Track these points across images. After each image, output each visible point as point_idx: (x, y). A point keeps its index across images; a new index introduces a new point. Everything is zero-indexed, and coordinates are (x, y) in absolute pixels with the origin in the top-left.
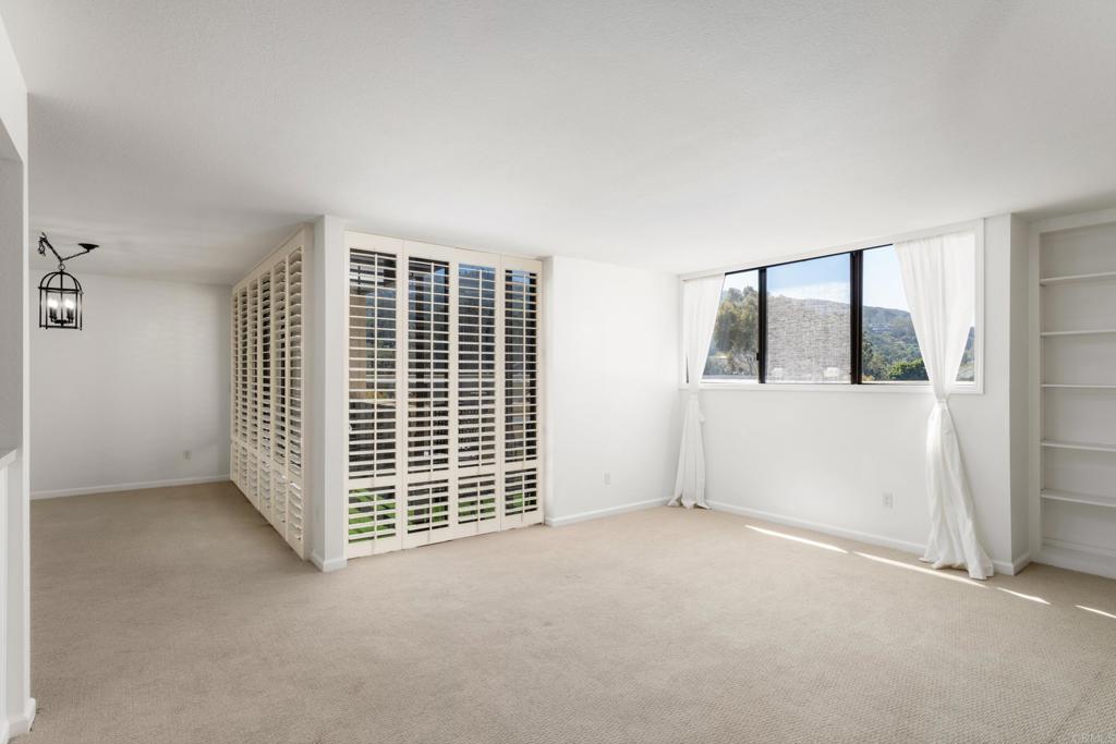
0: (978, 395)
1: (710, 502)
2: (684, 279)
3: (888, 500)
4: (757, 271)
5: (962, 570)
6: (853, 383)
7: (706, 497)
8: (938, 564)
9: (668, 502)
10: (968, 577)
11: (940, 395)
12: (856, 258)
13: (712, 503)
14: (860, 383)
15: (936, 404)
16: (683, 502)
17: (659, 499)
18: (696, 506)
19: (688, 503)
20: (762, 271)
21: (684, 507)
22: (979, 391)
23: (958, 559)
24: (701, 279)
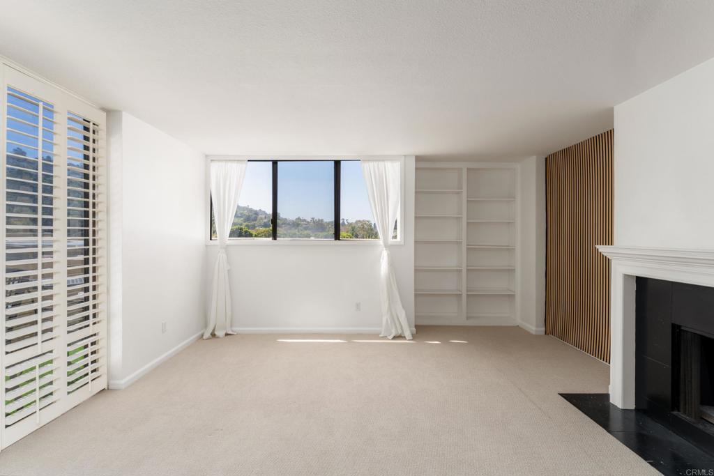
0: (401, 245)
1: (234, 329)
2: (210, 159)
3: (358, 306)
4: (271, 162)
5: (404, 338)
6: (336, 239)
7: (231, 326)
8: (392, 336)
9: (202, 335)
10: (406, 339)
11: (387, 246)
12: (337, 164)
13: (237, 329)
14: (339, 240)
15: (385, 251)
16: (216, 333)
17: (194, 336)
18: (227, 334)
19: (220, 333)
20: (275, 163)
21: (218, 337)
22: (402, 243)
23: (400, 332)
24: (226, 161)
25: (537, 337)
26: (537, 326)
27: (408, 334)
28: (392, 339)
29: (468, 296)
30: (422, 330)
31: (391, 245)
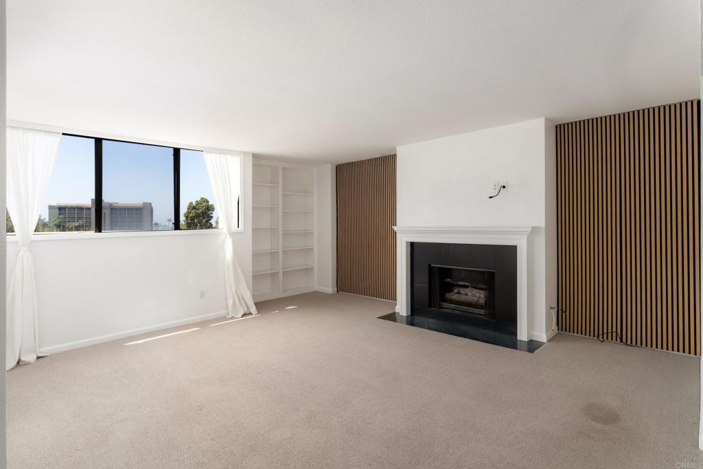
0: (242, 233)
1: (47, 349)
3: (202, 294)
5: (251, 314)
6: (176, 229)
8: (241, 315)
10: (253, 315)
11: (230, 234)
13: (43, 351)
14: (180, 229)
16: (22, 359)
18: (38, 358)
19: (28, 358)
21: (27, 364)
22: (242, 230)
23: (246, 310)
24: (25, 129)
25: (333, 294)
26: (333, 288)
27: (253, 310)
28: (242, 317)
29: (284, 272)
30: (262, 306)
31: (234, 233)
